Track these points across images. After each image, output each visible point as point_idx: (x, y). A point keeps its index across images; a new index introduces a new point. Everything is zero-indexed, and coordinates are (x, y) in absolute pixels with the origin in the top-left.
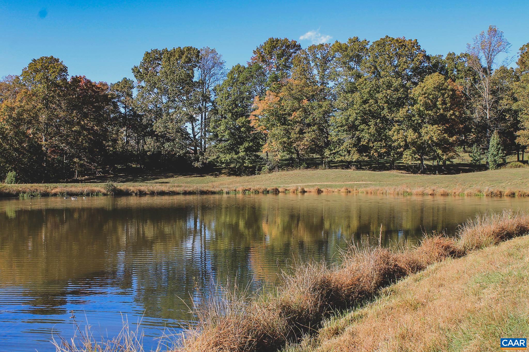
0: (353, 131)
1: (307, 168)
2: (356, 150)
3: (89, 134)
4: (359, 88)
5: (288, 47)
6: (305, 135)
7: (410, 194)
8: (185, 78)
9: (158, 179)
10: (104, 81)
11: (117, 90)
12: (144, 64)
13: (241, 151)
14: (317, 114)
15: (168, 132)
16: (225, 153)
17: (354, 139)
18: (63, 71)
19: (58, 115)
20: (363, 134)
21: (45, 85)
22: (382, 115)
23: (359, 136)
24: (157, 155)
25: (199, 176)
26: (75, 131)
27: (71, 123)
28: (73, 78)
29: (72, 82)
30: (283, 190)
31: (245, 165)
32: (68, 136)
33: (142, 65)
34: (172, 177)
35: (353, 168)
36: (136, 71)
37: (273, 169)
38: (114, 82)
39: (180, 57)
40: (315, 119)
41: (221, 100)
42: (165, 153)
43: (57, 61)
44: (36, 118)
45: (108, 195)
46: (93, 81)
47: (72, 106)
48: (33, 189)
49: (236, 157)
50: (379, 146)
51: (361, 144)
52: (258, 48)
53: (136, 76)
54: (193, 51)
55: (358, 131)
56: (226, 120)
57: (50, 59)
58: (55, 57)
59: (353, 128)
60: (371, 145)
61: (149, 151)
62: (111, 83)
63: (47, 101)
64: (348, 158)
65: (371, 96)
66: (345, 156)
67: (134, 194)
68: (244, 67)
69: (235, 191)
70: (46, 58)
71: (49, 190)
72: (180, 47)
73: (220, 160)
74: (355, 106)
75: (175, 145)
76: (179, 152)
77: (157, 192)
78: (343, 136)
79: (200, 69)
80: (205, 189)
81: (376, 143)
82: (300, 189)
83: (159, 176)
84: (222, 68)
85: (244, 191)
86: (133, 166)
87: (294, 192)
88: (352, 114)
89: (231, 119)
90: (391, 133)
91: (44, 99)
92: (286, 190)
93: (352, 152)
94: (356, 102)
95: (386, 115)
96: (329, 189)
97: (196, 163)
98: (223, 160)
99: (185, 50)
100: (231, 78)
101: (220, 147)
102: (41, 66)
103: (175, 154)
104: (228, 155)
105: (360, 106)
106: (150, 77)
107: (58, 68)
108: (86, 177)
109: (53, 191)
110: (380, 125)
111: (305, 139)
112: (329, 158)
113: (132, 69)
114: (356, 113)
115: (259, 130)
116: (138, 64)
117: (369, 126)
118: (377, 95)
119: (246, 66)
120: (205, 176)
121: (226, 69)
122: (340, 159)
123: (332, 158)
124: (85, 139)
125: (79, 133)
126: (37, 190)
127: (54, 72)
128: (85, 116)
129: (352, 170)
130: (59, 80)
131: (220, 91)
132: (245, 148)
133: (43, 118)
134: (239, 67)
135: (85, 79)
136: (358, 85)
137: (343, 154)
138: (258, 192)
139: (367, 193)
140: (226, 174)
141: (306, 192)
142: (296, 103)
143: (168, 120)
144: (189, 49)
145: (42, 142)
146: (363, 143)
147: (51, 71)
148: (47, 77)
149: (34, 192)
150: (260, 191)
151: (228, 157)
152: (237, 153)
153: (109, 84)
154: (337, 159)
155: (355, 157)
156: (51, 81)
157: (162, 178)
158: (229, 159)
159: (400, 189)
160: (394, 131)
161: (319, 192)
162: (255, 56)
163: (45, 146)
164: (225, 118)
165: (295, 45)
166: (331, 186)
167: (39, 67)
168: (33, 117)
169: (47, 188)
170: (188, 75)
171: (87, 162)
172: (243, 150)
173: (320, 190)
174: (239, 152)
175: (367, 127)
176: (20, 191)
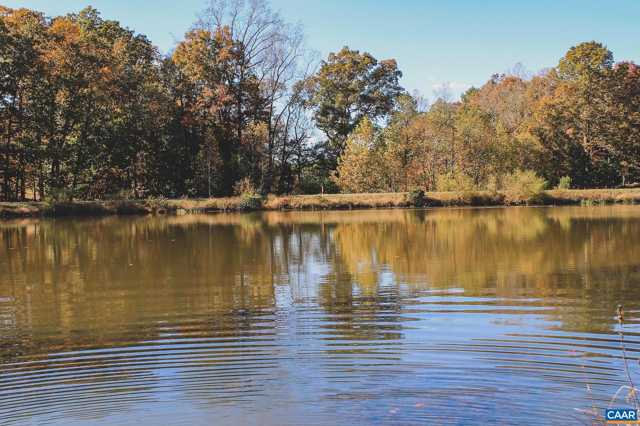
18: (608, 57)
19: (602, 111)
21: (587, 76)
26: (623, 128)
27: (617, 119)
28: (619, 65)
29: (618, 70)
32: (614, 134)
43: (600, 46)
44: (577, 115)
47: (619, 98)
57: (592, 45)
58: (597, 41)
63: (589, 95)
70: (587, 44)
91: (585, 93)
102: (582, 53)
107: (601, 55)
108: (635, 183)
126: (600, 196)
127: (597, 60)
130: (602, 69)
133: (584, 115)
135: (634, 65)
145: (583, 143)
147: (594, 59)
148: (589, 67)
149: (597, 198)
156: (593, 71)
163: (586, 148)
167: (578, 55)
168: (574, 115)
169: (610, 194)
176: (581, 198)
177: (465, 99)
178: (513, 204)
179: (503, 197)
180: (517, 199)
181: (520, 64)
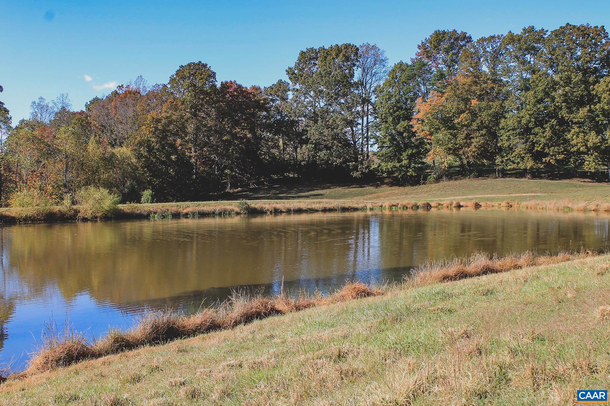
0: (527, 135)
1: (478, 177)
2: (531, 157)
3: (241, 143)
4: (533, 85)
5: (457, 39)
6: (472, 140)
7: (570, 210)
8: (342, 79)
9: (313, 190)
10: (257, 84)
11: (271, 95)
12: (299, 65)
13: (405, 159)
14: (485, 117)
15: (323, 140)
16: (386, 161)
17: (528, 143)
18: (212, 77)
19: (206, 125)
20: (538, 138)
21: (193, 93)
22: (560, 116)
23: (533, 141)
24: (312, 165)
25: (358, 187)
26: (226, 140)
27: (220, 133)
28: (222, 84)
29: (221, 88)
30: (436, 205)
31: (408, 174)
32: (218, 146)
33: (297, 65)
34: (329, 188)
35: (529, 176)
36: (290, 72)
37: (440, 178)
38: (267, 86)
39: (337, 55)
40: (484, 122)
41: (381, 103)
42: (321, 162)
43: (205, 66)
44: (183, 128)
45: (241, 214)
46: (244, 85)
47: (221, 114)
48: (164, 209)
49: (398, 165)
50: (556, 152)
51: (535, 150)
52: (423, 43)
53: (290, 78)
54: (351, 49)
55: (532, 134)
56: (387, 125)
57: (198, 65)
58: (203, 62)
59: (526, 131)
60: (547, 150)
61: (304, 161)
62: (264, 87)
63: (195, 110)
64: (522, 166)
65: (547, 94)
66: (518, 163)
67: (269, 213)
68: (407, 64)
69: (380, 207)
70: (194, 64)
71: (181, 210)
72: (338, 45)
73: (381, 169)
74: (528, 106)
75: (332, 153)
76: (336, 162)
77: (293, 210)
78: (516, 140)
79: (359, 68)
80: (347, 205)
81: (553, 148)
82: (454, 204)
83: (316, 187)
84: (384, 66)
85: (391, 207)
86: (291, 176)
87: (448, 207)
88: (525, 116)
89: (392, 123)
90: (569, 136)
91: (193, 107)
92: (439, 204)
93: (526, 159)
94: (529, 102)
95: (564, 116)
96: (489, 203)
97: (355, 173)
98: (384, 168)
99: (343, 48)
100: (393, 78)
101: (380, 155)
102: (189, 72)
103: (332, 163)
104: (389, 163)
105: (535, 105)
106: (305, 79)
107: (205, 74)
108: (239, 189)
109: (185, 211)
110: (557, 127)
111: (473, 145)
112: (500, 165)
113: (287, 71)
114: (529, 114)
115: (422, 135)
116: (293, 65)
117: (544, 128)
118: (553, 94)
119: (410, 63)
120: (365, 187)
121: (389, 66)
122: (512, 167)
123: (504, 165)
124: (236, 149)
125: (229, 143)
126: (168, 210)
127: (202, 79)
128: (237, 123)
129: (526, 179)
130: (207, 88)
131: (380, 92)
132: (407, 155)
133: (191, 128)
134: (401, 64)
135: (236, 84)
136: (532, 83)
137: (516, 161)
138: (407, 207)
139: (527, 208)
140: (388, 185)
141: (462, 206)
142: (461, 105)
143: (323, 127)
144: (347, 46)
145: (192, 153)
146: (538, 148)
147: (199, 78)
148: (195, 85)
149: (165, 212)
150: (409, 206)
151: (390, 165)
152: (400, 161)
153: (262, 88)
154: (509, 167)
155: (529, 164)
156: (199, 88)
157: (318, 190)
158: (391, 168)
159: (562, 203)
160: (573, 135)
161: (477, 206)
162: (419, 51)
163: (194, 158)
164: (386, 122)
165: (465, 37)
166: (491, 200)
167: (186, 74)
168: (180, 128)
169: (179, 207)
170: (344, 77)
171: (240, 174)
172: (406, 158)
173: (479, 205)
174: (402, 160)
175: (541, 130)
176: (151, 212)
177: (89, 109)
178: (85, 220)
179: (77, 212)
180: (89, 215)
181: (141, 77)
